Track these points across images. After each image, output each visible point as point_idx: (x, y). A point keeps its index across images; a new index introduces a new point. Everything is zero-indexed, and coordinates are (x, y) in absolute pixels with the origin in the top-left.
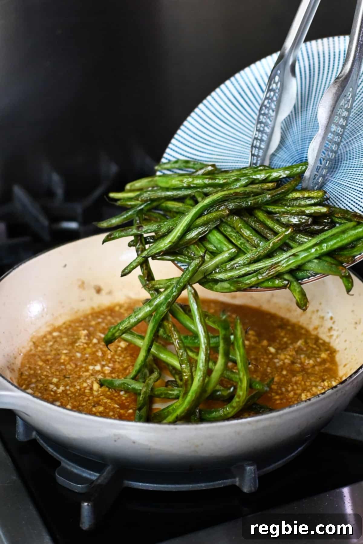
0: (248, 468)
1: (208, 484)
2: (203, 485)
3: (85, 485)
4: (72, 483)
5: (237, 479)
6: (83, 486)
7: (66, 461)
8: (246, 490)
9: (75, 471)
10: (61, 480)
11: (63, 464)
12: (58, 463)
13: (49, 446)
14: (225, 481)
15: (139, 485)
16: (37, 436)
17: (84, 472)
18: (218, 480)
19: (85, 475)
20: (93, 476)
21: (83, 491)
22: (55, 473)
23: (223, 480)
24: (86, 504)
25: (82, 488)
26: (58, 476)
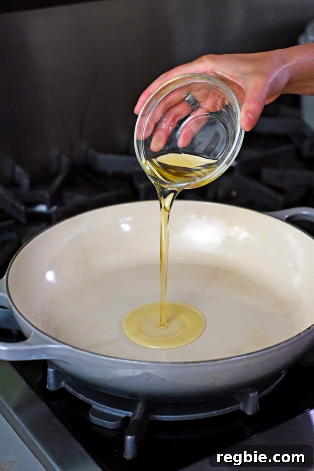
0: (251, 395)
1: (219, 411)
2: (215, 412)
3: (117, 422)
4: (106, 422)
5: (241, 405)
6: (116, 423)
7: (97, 403)
8: (249, 413)
9: (106, 411)
10: (95, 420)
11: (94, 406)
12: (90, 406)
13: (78, 392)
14: (232, 407)
15: (163, 418)
16: (65, 385)
17: (114, 411)
18: (226, 407)
19: (114, 414)
20: (122, 414)
21: (115, 428)
22: (89, 415)
23: (231, 406)
24: (129, 437)
26: (93, 417)
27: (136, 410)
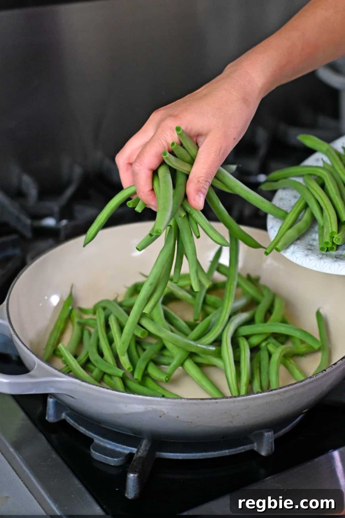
0: (266, 434)
1: (231, 450)
2: (227, 451)
3: (121, 459)
4: (108, 458)
5: (255, 444)
6: (118, 459)
7: (99, 437)
8: (263, 453)
9: (109, 446)
10: (96, 455)
11: (96, 441)
12: (91, 440)
13: (80, 425)
14: (245, 447)
15: (170, 455)
16: (66, 416)
17: (117, 447)
18: (239, 447)
19: (118, 449)
20: (127, 450)
21: (117, 464)
22: (90, 450)
23: (244, 445)
24: (132, 475)
25: (118, 461)
26: (94, 452)
27: (141, 446)
